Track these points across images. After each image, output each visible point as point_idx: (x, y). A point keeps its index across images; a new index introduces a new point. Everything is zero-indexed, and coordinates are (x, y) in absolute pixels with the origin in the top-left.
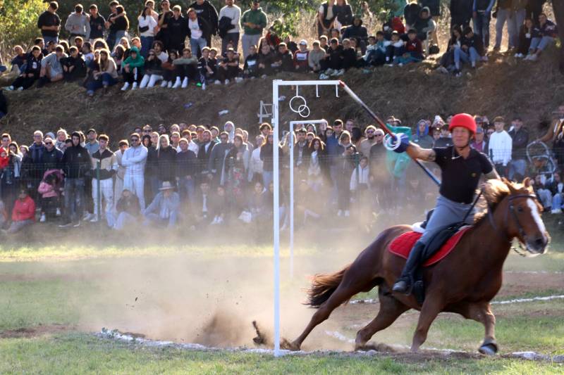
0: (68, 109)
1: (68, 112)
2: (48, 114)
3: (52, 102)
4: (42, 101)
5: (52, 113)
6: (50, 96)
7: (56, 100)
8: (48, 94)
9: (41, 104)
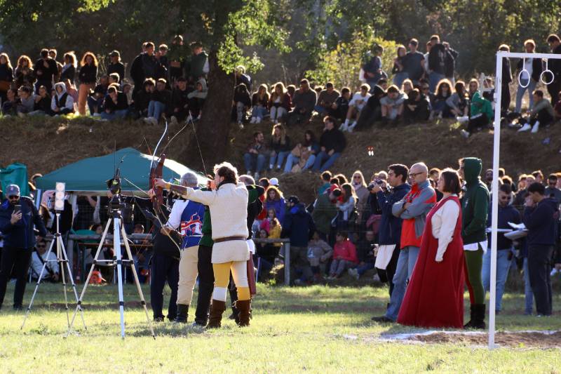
0: (407, 153)
1: (406, 156)
2: (385, 158)
3: (391, 145)
4: (380, 143)
5: (390, 157)
6: (389, 138)
7: (395, 143)
8: (387, 136)
9: (379, 147)
